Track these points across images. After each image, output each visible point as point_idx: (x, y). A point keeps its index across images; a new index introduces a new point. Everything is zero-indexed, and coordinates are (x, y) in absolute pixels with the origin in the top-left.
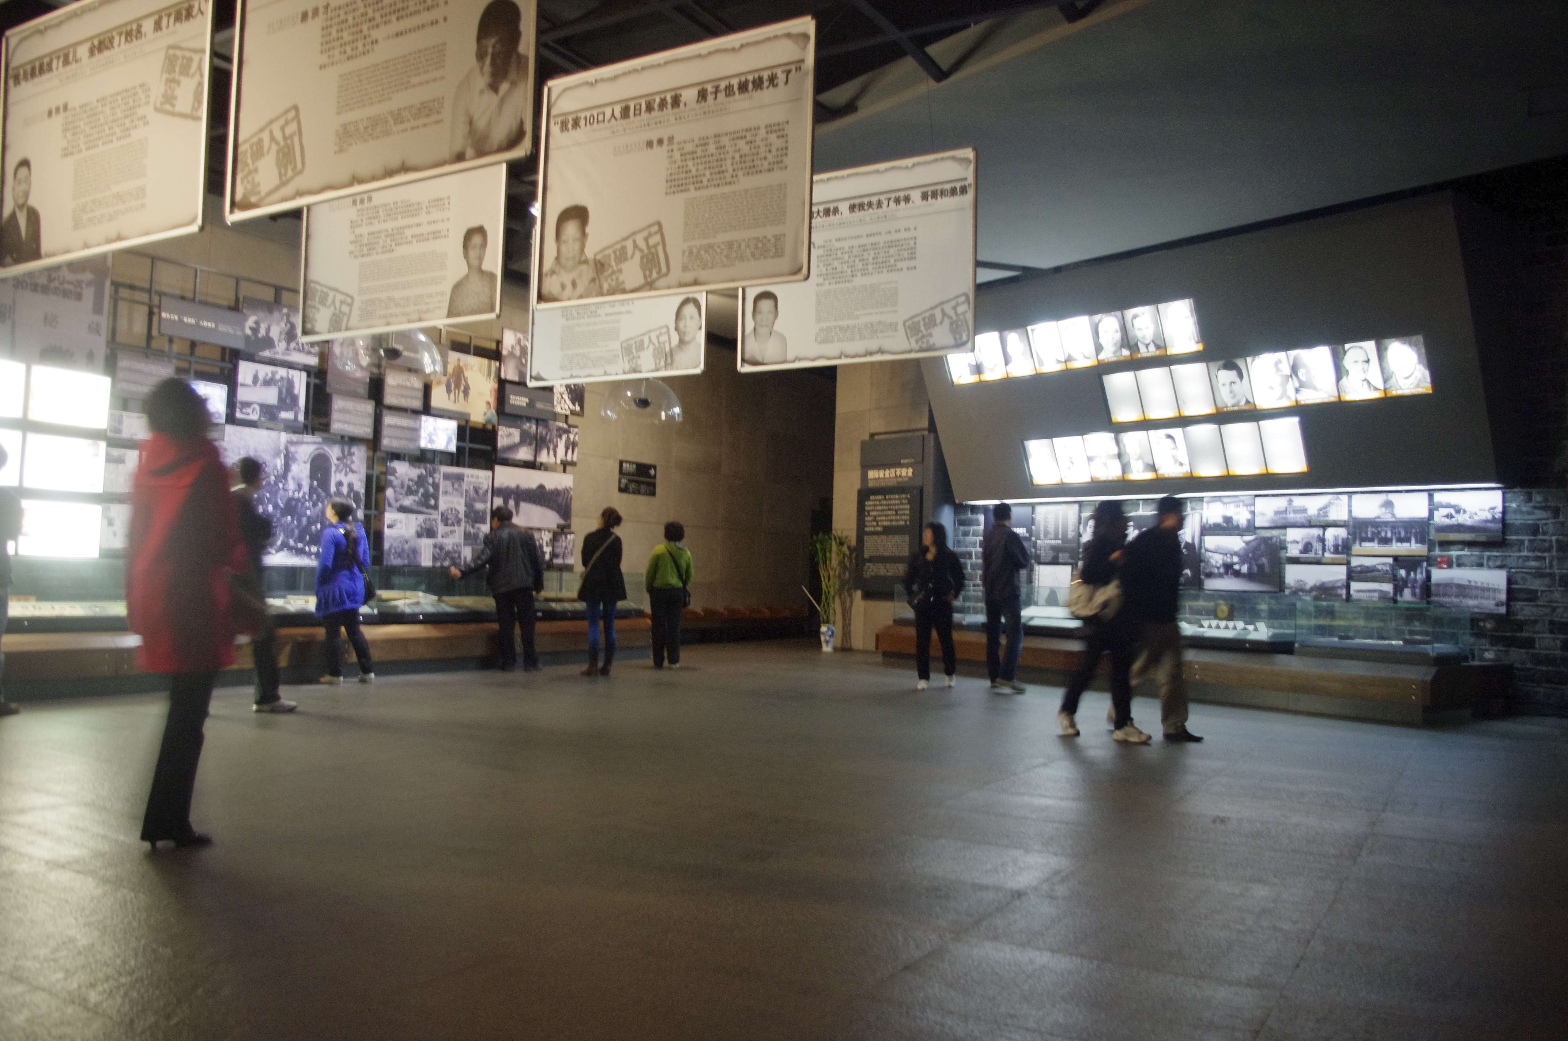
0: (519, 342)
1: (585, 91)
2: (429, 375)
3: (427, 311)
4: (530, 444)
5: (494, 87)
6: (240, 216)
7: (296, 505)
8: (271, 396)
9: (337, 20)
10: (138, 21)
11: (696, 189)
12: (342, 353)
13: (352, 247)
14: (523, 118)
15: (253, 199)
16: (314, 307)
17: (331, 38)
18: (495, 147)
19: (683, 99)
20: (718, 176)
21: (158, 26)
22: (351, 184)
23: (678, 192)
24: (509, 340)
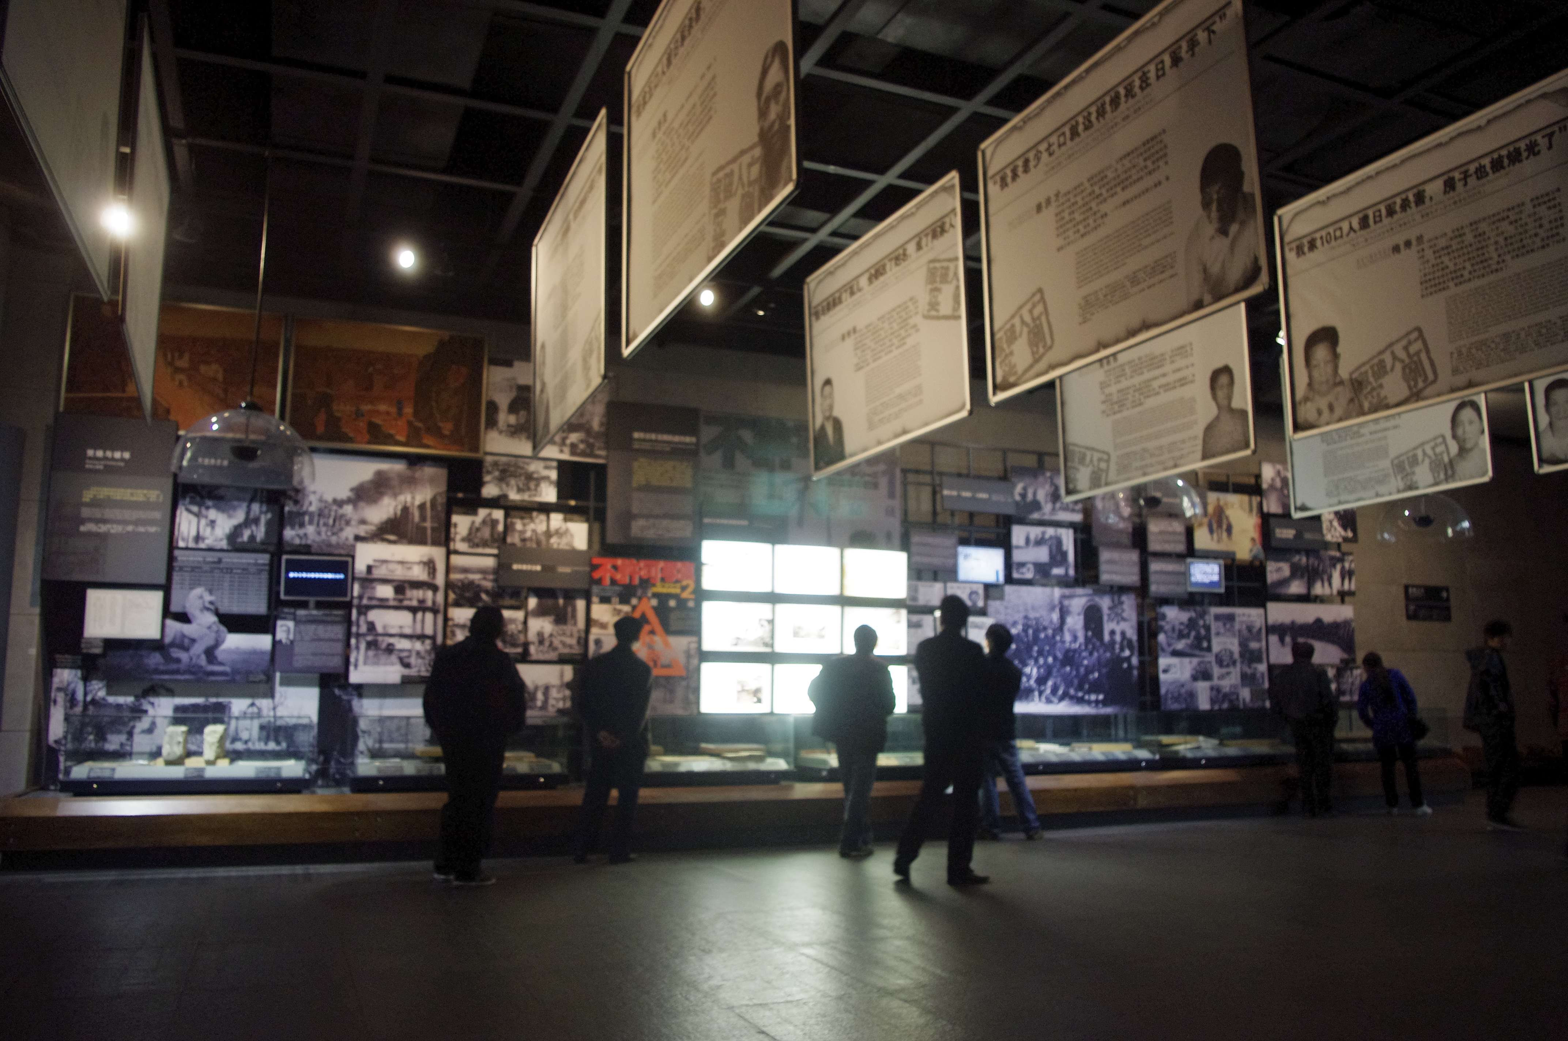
0: (1279, 473)
1: (1318, 211)
2: (1190, 518)
3: (1182, 457)
4: (1302, 577)
5: (1223, 231)
6: (1002, 396)
7: (1073, 656)
8: (1042, 554)
9: (1068, 204)
10: (903, 246)
11: (1456, 285)
12: (1104, 507)
13: (1103, 407)
14: (1257, 253)
15: (1012, 379)
16: (1074, 468)
17: (1065, 221)
18: (1232, 287)
19: (1427, 194)
20: (1481, 266)
21: (919, 247)
22: (1097, 351)
23: (1436, 292)
24: (1268, 472)
